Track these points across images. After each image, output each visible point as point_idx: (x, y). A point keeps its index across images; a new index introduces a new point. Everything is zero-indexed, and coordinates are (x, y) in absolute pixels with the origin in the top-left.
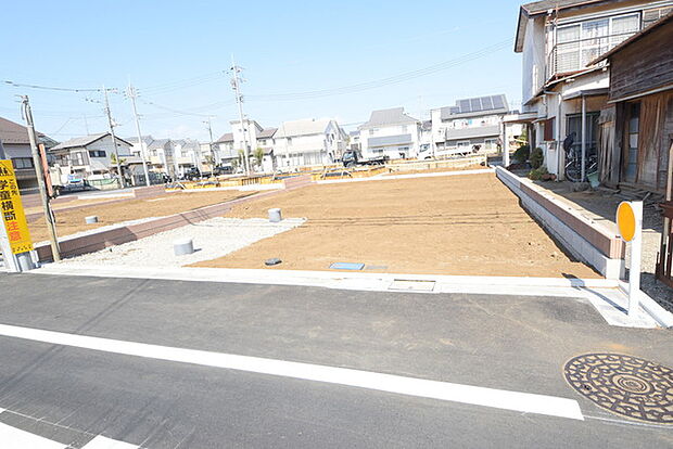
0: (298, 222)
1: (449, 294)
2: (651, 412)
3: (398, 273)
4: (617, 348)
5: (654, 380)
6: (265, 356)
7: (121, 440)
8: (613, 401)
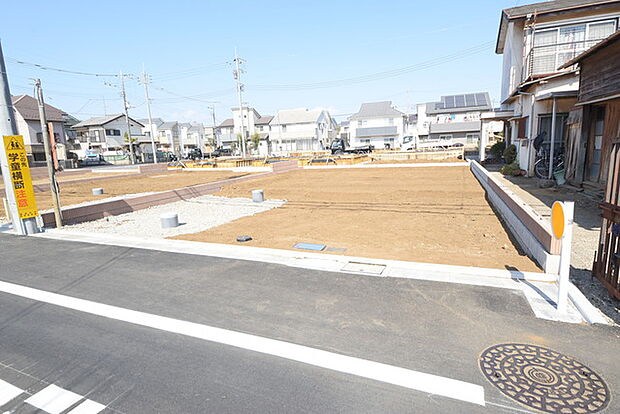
0: (278, 203)
1: (395, 278)
2: (551, 404)
3: (354, 255)
4: (537, 340)
5: (564, 373)
6: (214, 325)
7: (69, 389)
8: (519, 390)
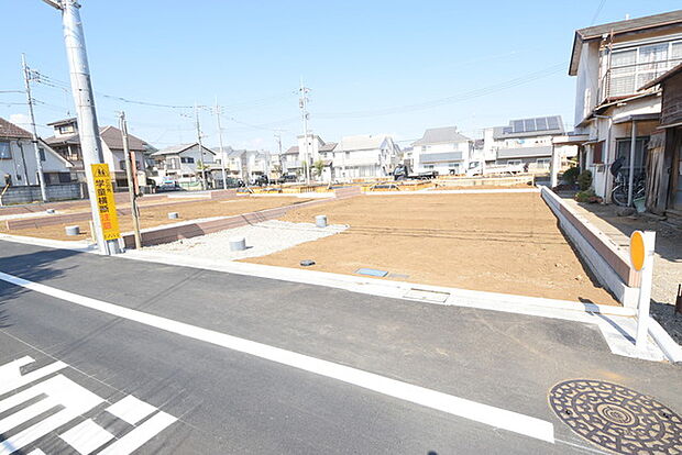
0: (341, 228)
1: (459, 307)
2: (628, 446)
3: (416, 283)
4: (613, 377)
5: (642, 414)
6: (278, 346)
8: (591, 429)
